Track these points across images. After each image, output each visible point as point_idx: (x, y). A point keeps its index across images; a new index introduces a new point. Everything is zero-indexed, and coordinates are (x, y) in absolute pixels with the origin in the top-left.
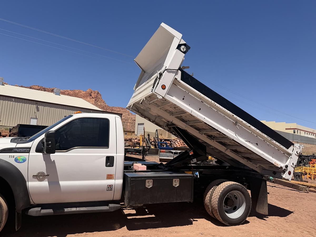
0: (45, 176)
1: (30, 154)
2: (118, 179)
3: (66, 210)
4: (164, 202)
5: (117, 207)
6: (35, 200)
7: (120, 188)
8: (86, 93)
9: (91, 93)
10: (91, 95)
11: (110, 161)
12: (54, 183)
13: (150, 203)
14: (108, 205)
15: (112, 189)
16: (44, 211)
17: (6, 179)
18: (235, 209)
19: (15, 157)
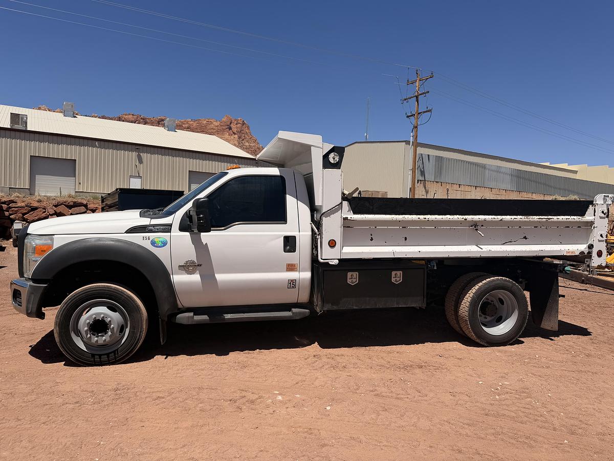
0: (196, 266)
1: (172, 234)
2: (304, 270)
3: (228, 316)
4: (377, 307)
5: (304, 313)
6: (184, 301)
7: (308, 283)
8: (221, 124)
9: (231, 123)
10: (230, 128)
11: (290, 243)
12: (208, 277)
13: (355, 308)
14: (290, 310)
15: (295, 285)
16: (197, 318)
17: (142, 271)
18: (499, 321)
19: (151, 240)
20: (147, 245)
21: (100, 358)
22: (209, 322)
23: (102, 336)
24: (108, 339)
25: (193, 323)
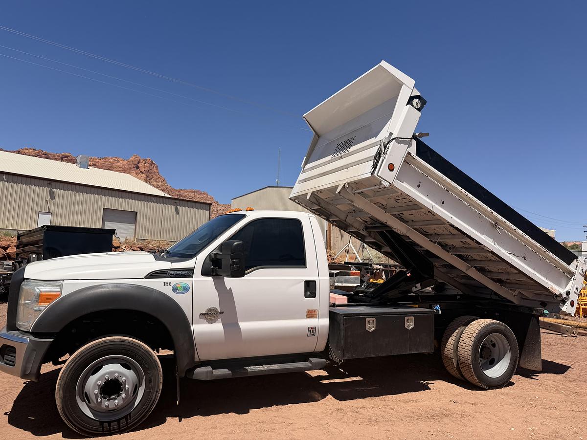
0: (217, 313)
1: (195, 278)
2: (322, 317)
3: (250, 369)
4: (393, 354)
6: (202, 354)
7: (326, 331)
8: (129, 163)
10: (138, 168)
11: (310, 288)
12: (231, 325)
13: (373, 356)
14: (307, 360)
15: (315, 333)
16: (216, 372)
17: (163, 321)
18: (492, 363)
19: (172, 285)
20: (168, 291)
21: (110, 426)
22: (231, 377)
23: (115, 399)
24: (121, 402)
25: (213, 379)
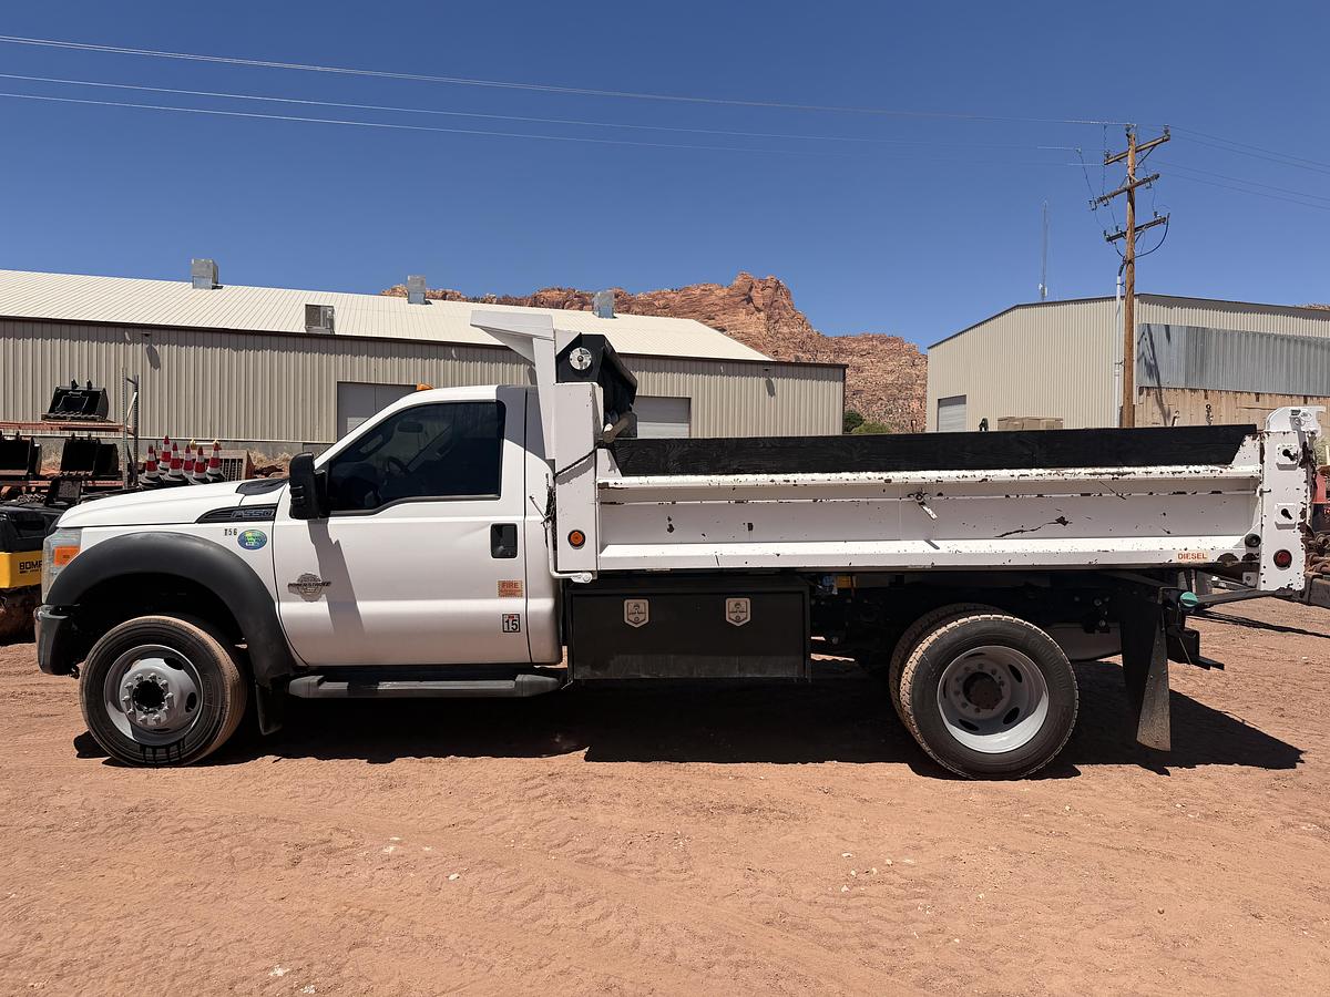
0: (318, 585)
1: (277, 523)
2: (538, 595)
3: (385, 686)
4: (695, 675)
5: (540, 684)
8: (731, 293)
9: (750, 290)
10: (750, 300)
11: (504, 539)
12: (344, 606)
13: (644, 676)
14: (511, 678)
15: (518, 626)
16: (328, 686)
17: (217, 593)
18: (1011, 719)
19: (238, 534)
20: (232, 544)
21: (154, 753)
22: (346, 696)
23: (155, 712)
24: (164, 719)
25: (318, 696)
